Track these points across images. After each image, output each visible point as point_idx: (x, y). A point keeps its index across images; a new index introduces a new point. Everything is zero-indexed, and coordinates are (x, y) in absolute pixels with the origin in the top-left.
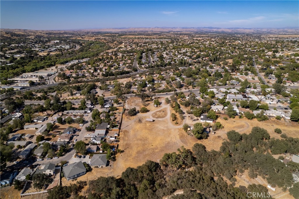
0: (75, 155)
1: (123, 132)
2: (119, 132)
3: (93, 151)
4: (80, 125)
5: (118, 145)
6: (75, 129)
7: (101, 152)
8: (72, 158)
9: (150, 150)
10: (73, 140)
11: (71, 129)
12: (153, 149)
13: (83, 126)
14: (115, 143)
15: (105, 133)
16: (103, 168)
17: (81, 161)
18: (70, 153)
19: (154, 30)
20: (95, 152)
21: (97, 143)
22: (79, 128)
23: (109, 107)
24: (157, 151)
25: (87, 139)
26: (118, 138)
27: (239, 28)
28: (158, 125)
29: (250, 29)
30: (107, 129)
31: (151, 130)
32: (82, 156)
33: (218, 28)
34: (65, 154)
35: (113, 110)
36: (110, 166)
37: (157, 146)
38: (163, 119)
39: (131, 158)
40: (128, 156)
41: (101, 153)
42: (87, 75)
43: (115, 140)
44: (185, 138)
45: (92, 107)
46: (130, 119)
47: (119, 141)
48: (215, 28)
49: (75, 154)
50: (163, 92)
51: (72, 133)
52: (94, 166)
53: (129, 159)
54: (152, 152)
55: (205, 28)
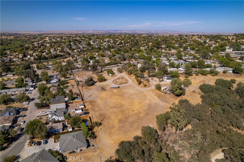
0: (30, 142)
1: (88, 103)
2: (84, 104)
3: (58, 131)
4: (24, 103)
5: (90, 117)
6: (17, 109)
7: (71, 130)
8: (25, 148)
9: (134, 116)
10: (18, 123)
11: (12, 109)
12: (136, 114)
13: (28, 104)
14: (85, 115)
15: (65, 107)
16: (83, 151)
17: (44, 150)
18: (18, 141)
19: (70, 32)
20: (61, 131)
21: (60, 120)
22: (23, 107)
23: (56, 81)
24: (142, 115)
25: (41, 117)
26: (86, 110)
27: (136, 31)
28: (127, 90)
29: (144, 31)
30: (66, 102)
31: (122, 95)
32: (42, 141)
33: (121, 31)
34: (9, 144)
35: (63, 84)
36: (93, 146)
37: (139, 111)
38: (127, 84)
39: (116, 130)
40: (110, 128)
41: (71, 132)
42: (16, 60)
43: (83, 112)
44: (164, 97)
45: (34, 84)
46: (90, 89)
47: (89, 113)
48: (119, 31)
49: (28, 141)
50: (109, 65)
51: (14, 115)
52: (69, 152)
53: (113, 131)
54: (137, 118)
55: (111, 30)
